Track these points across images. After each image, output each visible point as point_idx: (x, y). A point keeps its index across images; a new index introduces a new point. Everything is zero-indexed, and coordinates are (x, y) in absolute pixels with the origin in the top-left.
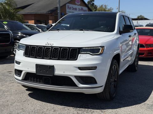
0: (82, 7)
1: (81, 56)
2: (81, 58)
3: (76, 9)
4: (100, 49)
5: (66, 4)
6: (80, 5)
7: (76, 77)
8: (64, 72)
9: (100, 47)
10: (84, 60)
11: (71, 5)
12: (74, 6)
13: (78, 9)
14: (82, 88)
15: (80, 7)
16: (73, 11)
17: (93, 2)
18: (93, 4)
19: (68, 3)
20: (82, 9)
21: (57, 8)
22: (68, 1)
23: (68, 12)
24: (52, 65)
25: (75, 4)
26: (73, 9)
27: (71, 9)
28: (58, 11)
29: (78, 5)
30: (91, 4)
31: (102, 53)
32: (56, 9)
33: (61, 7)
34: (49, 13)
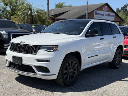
0: (109, 13)
1: (40, 52)
2: (40, 53)
3: (103, 15)
4: (54, 47)
5: (94, 10)
6: (108, 11)
7: (35, 66)
8: (28, 62)
9: (55, 46)
10: (42, 54)
11: (98, 12)
12: (102, 12)
13: (105, 15)
14: (39, 74)
15: (107, 13)
16: (101, 16)
17: (126, 8)
18: (126, 9)
19: (96, 10)
20: (109, 15)
21: (86, 14)
22: (96, 9)
23: (96, 17)
24: (21, 57)
25: (103, 11)
26: (101, 14)
27: (98, 14)
28: (86, 17)
29: (105, 11)
30: (124, 10)
31: (56, 50)
32: (84, 15)
33: (89, 13)
34: (79, 18)
